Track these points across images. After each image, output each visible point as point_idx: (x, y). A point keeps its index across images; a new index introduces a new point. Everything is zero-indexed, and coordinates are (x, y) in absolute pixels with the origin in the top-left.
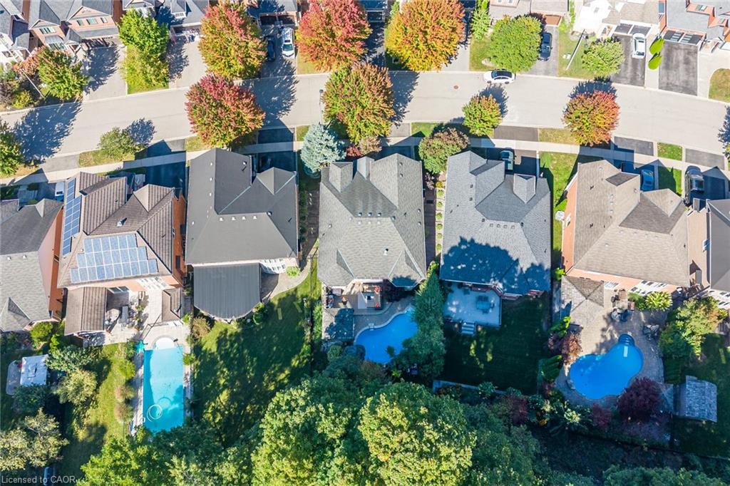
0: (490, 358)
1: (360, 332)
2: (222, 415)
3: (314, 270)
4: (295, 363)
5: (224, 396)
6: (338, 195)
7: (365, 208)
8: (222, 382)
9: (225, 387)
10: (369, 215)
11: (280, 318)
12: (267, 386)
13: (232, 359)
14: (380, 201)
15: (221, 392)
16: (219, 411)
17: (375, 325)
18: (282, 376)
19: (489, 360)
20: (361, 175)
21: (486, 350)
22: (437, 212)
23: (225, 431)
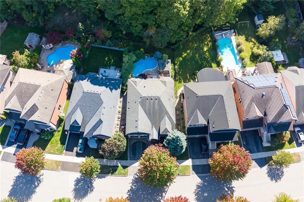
0: (106, 59)
1: (155, 68)
2: (205, 44)
3: (176, 93)
4: (181, 59)
5: (205, 49)
6: (167, 113)
7: (154, 103)
8: (207, 54)
9: (206, 52)
10: (152, 98)
11: (188, 75)
12: (190, 52)
13: (205, 61)
14: (147, 109)
15: (207, 50)
16: (206, 45)
17: (150, 70)
18: (185, 55)
19: (107, 58)
20: (156, 129)
21: (108, 61)
22: (120, 120)
23: (203, 39)
